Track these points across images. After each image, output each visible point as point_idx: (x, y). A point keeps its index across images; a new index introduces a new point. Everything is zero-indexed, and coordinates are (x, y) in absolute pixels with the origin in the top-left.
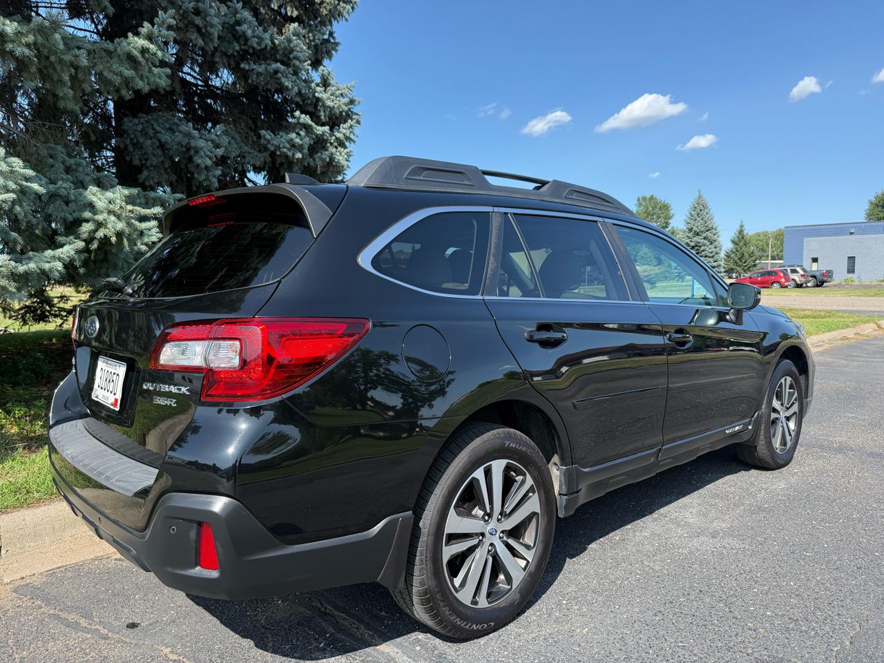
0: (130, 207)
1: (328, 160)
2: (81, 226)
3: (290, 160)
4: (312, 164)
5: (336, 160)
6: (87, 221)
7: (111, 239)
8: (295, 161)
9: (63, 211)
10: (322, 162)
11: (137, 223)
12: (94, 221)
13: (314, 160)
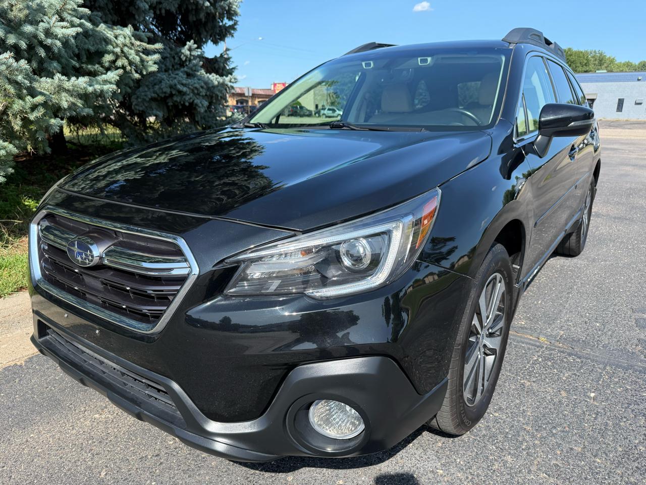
0: (138, 43)
1: (227, 8)
2: (103, 56)
3: (200, 7)
4: (213, 11)
5: (233, 9)
6: (109, 53)
7: (127, 68)
8: (204, 8)
9: (85, 43)
10: (222, 9)
11: (144, 56)
12: (113, 52)
13: (215, 8)
